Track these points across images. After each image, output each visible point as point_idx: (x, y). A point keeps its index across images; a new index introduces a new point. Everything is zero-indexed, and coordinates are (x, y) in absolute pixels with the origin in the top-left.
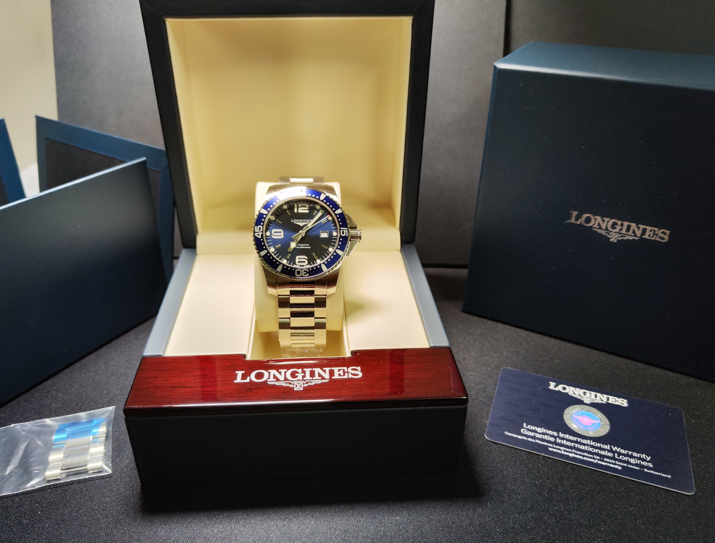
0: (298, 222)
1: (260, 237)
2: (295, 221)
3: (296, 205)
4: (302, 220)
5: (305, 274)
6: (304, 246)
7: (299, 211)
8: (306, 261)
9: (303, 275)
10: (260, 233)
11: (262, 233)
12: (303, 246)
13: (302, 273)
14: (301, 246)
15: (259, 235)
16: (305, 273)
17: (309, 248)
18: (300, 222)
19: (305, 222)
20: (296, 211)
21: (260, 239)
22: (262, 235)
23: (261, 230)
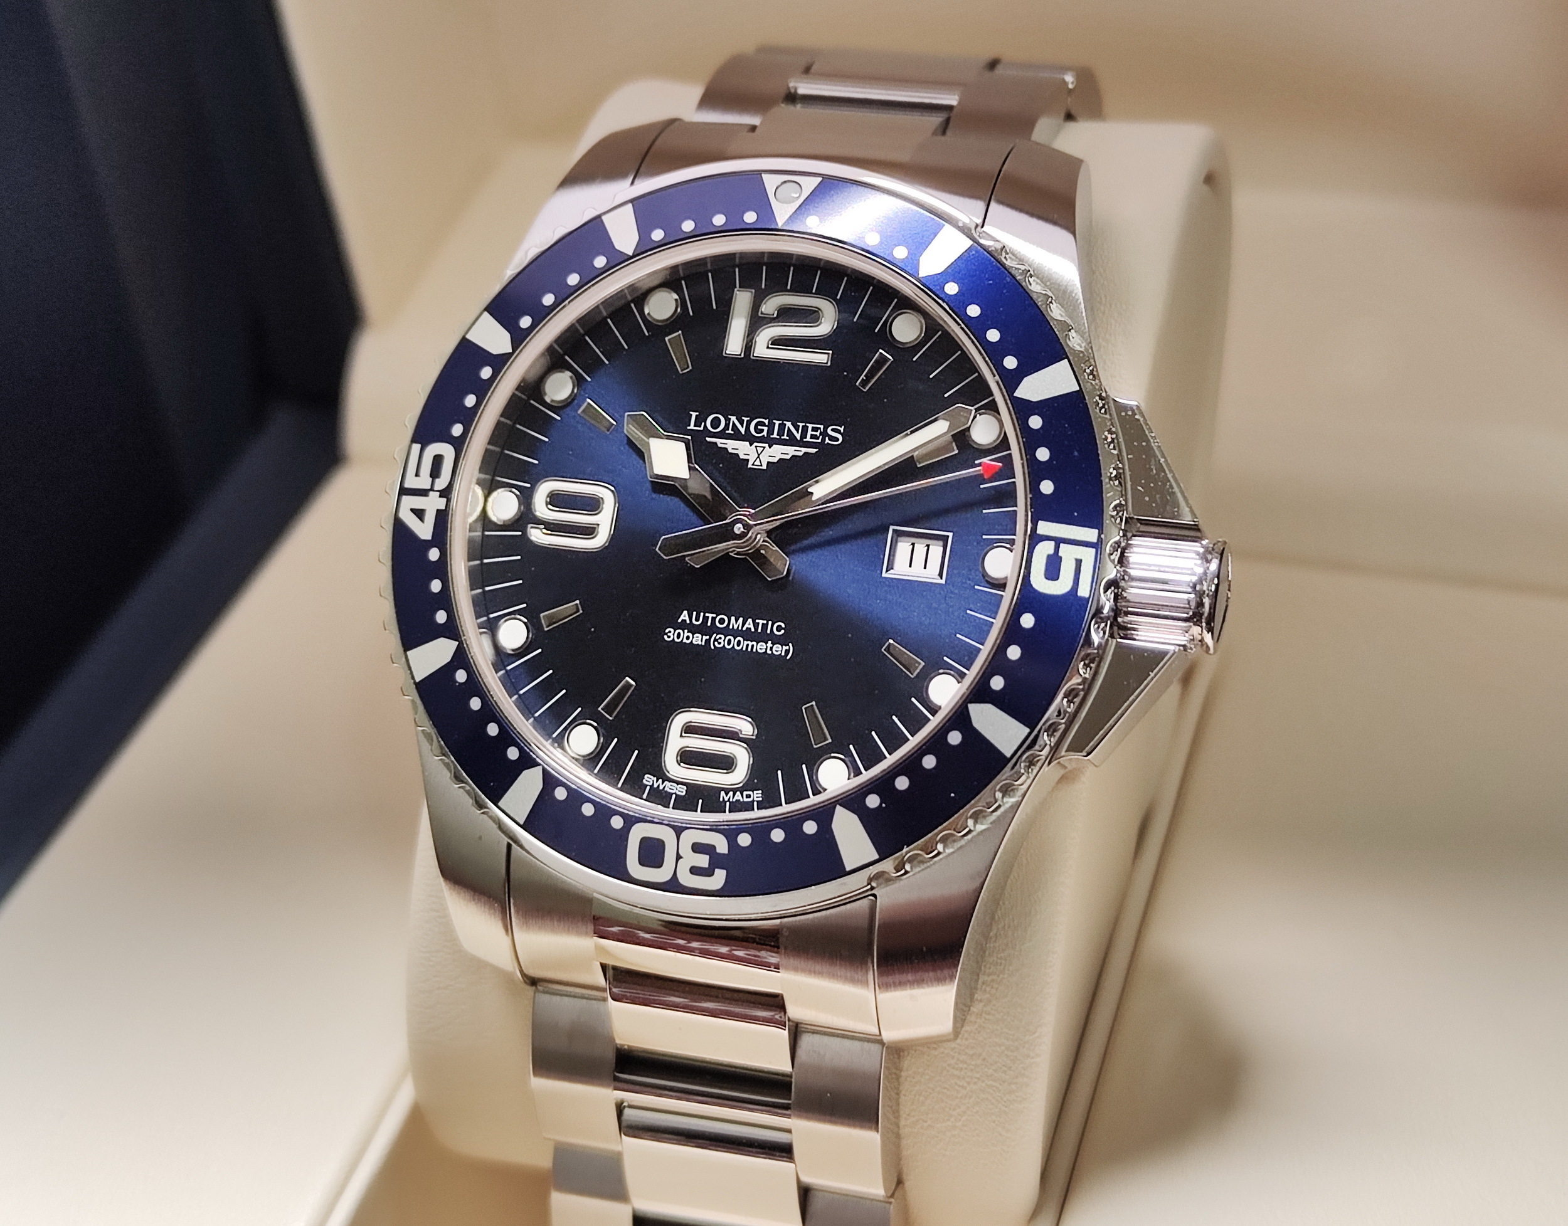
0: (737, 436)
1: (424, 530)
2: (716, 423)
3: (742, 299)
4: (771, 427)
5: (695, 871)
6: (747, 635)
7: (762, 350)
8: (743, 757)
9: (686, 879)
10: (433, 504)
11: (441, 504)
12: (736, 633)
13: (679, 857)
14: (726, 632)
15: (419, 514)
16: (703, 861)
17: (778, 649)
18: (749, 438)
19: (792, 442)
20: (734, 345)
21: (428, 545)
22: (442, 518)
23: (441, 483)
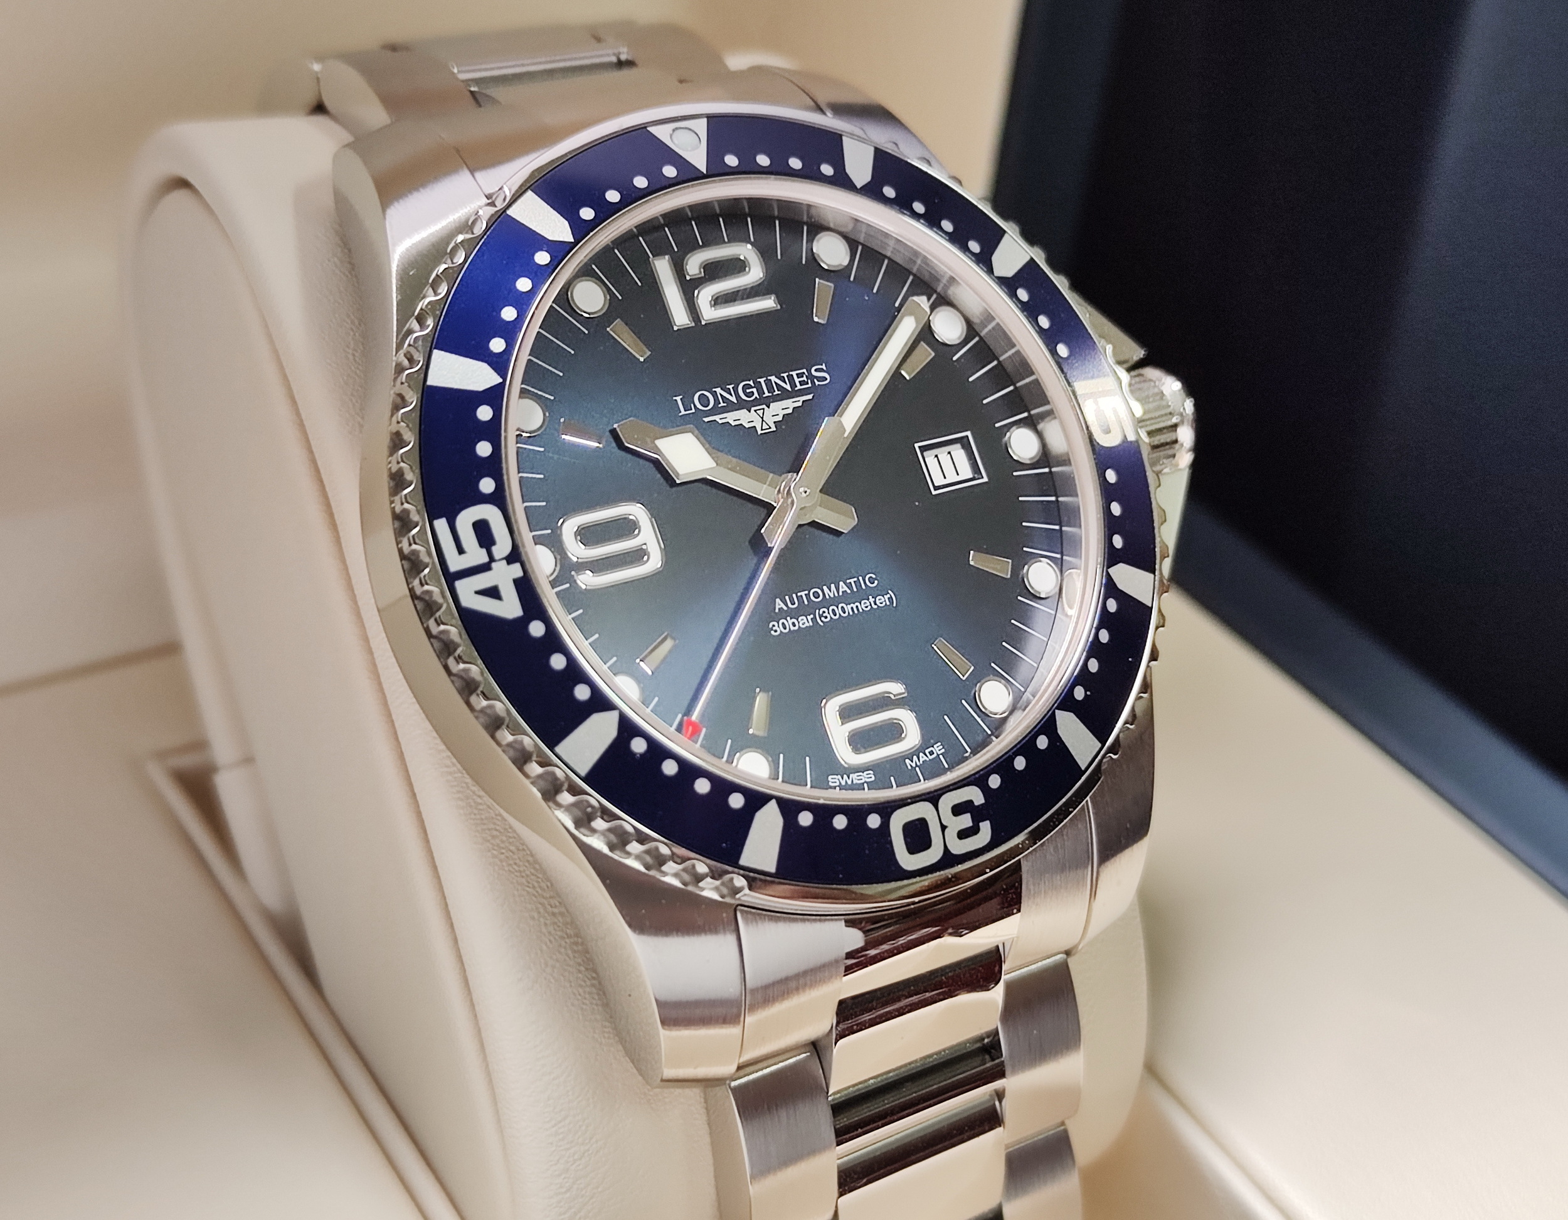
0: (731, 407)
1: (509, 608)
2: (704, 400)
3: (662, 267)
4: (758, 386)
5: (963, 834)
6: (846, 598)
7: (709, 313)
8: (907, 718)
9: (959, 847)
10: (504, 575)
11: (516, 571)
12: (835, 601)
13: (944, 828)
14: (827, 603)
15: (493, 593)
16: (966, 821)
17: (883, 601)
18: (741, 405)
19: (785, 395)
20: (680, 317)
21: (521, 624)
22: (525, 587)
23: (503, 547)
